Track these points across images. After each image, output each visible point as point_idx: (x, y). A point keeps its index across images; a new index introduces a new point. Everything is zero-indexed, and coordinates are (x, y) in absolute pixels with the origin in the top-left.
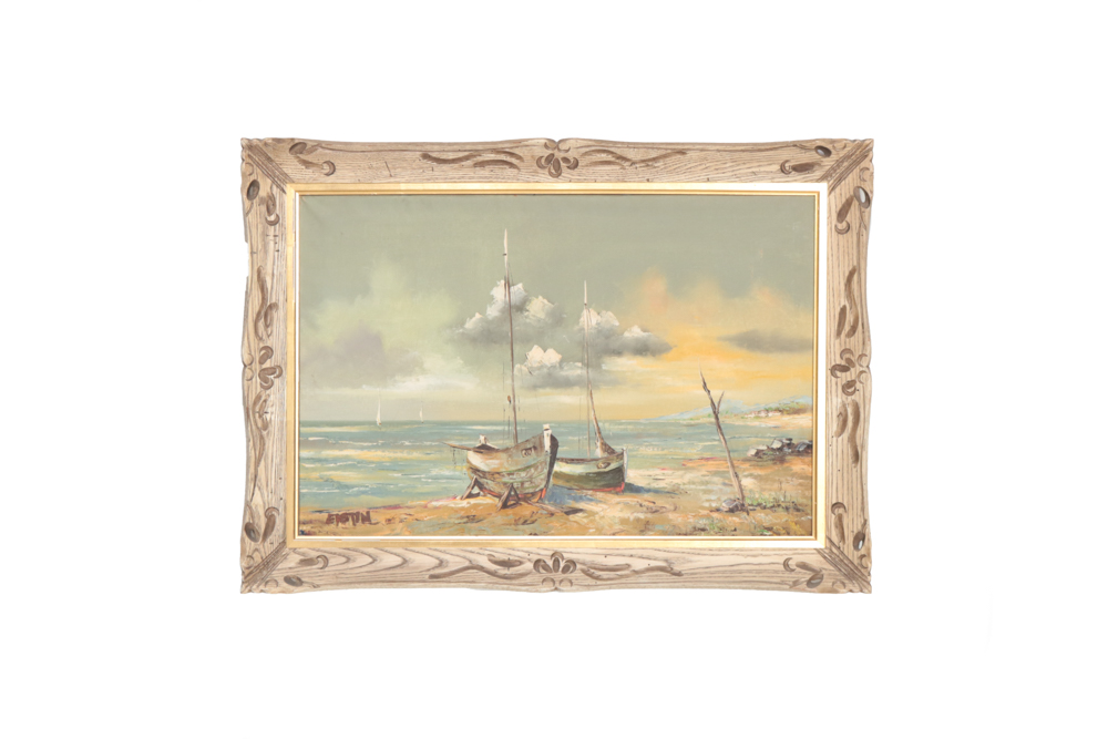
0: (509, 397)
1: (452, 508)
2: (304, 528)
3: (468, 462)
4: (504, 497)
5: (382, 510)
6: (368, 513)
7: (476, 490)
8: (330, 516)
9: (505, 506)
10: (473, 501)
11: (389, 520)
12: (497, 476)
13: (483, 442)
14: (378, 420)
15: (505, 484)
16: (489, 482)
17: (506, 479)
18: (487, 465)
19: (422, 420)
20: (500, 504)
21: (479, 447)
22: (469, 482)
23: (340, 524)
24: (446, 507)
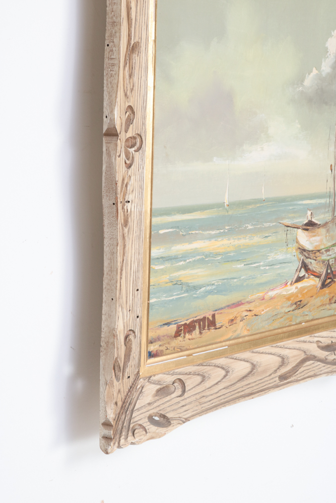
0: (331, 166)
1: (284, 296)
2: (153, 348)
3: (297, 242)
4: (323, 277)
5: (226, 310)
6: (214, 316)
7: (303, 273)
8: (179, 327)
9: (324, 286)
10: (300, 285)
11: (232, 320)
12: (318, 254)
13: (309, 218)
14: (227, 203)
15: (323, 261)
16: (313, 261)
17: (324, 257)
18: (311, 243)
19: (264, 197)
20: (319, 285)
21: (307, 225)
22: (298, 264)
23: (187, 335)
24: (279, 296)
